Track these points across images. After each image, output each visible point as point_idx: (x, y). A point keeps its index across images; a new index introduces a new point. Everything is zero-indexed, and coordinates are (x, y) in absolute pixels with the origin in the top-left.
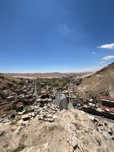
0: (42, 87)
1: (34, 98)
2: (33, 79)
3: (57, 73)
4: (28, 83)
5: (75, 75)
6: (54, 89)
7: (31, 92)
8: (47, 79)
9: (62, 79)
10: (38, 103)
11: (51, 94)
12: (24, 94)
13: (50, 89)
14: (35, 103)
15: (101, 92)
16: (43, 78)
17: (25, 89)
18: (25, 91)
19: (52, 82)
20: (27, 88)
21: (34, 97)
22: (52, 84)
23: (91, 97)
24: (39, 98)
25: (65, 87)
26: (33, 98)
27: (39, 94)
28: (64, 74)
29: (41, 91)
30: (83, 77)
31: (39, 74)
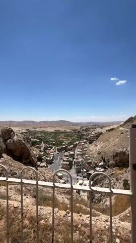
0: (32, 145)
5: (95, 126)
6: (53, 150)
8: (44, 132)
11: (46, 157)
13: (46, 148)
19: (52, 137)
22: (52, 141)
23: (103, 160)
25: (72, 146)
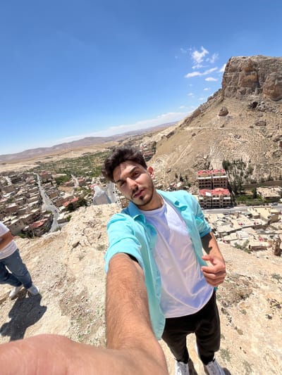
0: (58, 184)
1: (49, 216)
2: (25, 169)
3: (91, 138)
4: (13, 182)
5: (140, 136)
6: (95, 183)
7: (34, 205)
8: (67, 160)
9: (107, 152)
10: (61, 224)
11: (90, 195)
12: (14, 215)
13: (82, 184)
14: (54, 226)
15: (196, 163)
16: (55, 159)
17: (10, 201)
18: (13, 205)
19: (84, 165)
20: (16, 197)
21: (47, 213)
22: (86, 171)
23: (178, 180)
24: (61, 213)
26: (45, 218)
27: (58, 204)
28: (112, 139)
29: (62, 195)
30: (157, 138)
31: (40, 152)
